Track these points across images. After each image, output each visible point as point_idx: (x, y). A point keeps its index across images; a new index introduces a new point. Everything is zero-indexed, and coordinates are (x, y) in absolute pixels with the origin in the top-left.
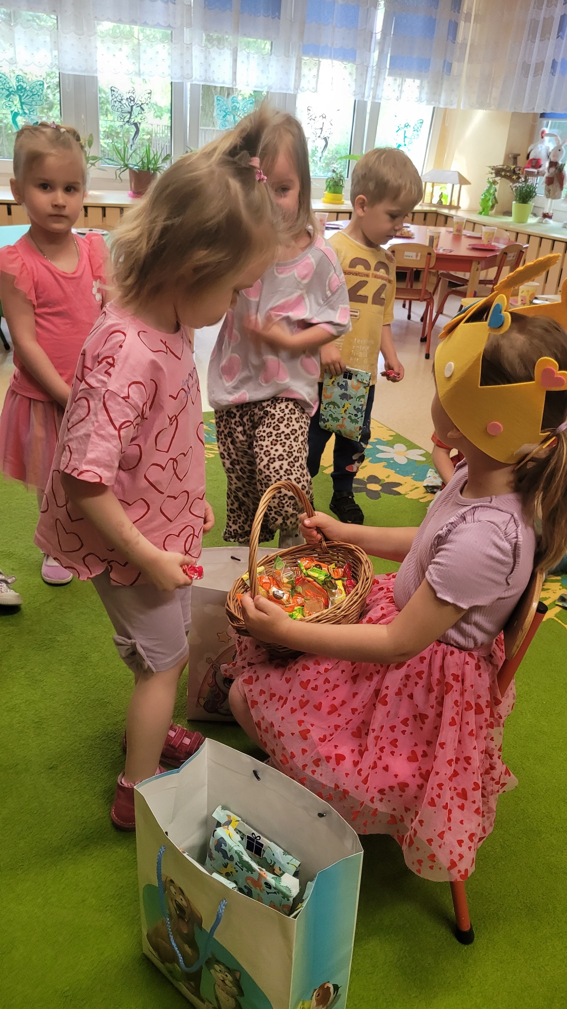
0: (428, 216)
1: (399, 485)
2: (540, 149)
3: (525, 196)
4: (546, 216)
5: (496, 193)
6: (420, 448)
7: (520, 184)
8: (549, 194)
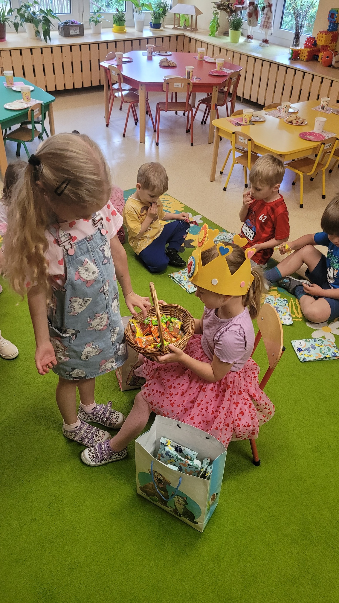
0: (179, 38)
1: (192, 241)
3: (237, 26)
4: (249, 37)
5: (218, 20)
7: (233, 18)
8: (250, 23)
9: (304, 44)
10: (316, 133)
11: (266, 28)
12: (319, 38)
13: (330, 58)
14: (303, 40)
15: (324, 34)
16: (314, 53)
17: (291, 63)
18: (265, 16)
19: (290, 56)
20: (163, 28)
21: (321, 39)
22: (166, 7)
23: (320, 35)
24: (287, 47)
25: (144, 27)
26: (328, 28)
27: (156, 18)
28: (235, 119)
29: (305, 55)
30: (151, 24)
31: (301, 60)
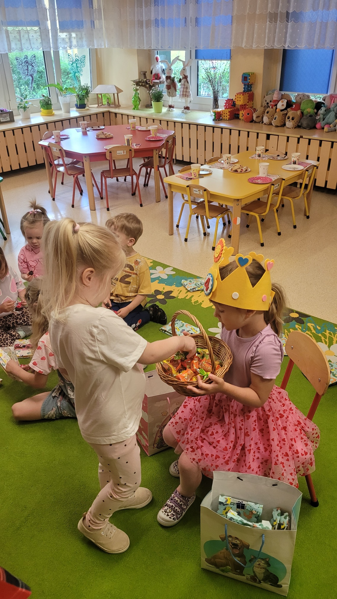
0: (105, 114)
1: (171, 292)
2: (158, 68)
3: (158, 98)
4: (170, 107)
5: (139, 95)
6: (170, 267)
7: (154, 91)
8: (170, 95)
9: (224, 106)
10: (262, 177)
11: (185, 96)
12: (237, 99)
13: (250, 114)
14: (222, 103)
15: (241, 95)
16: (235, 113)
17: (215, 123)
18: (183, 86)
19: (214, 117)
20: (88, 108)
21: (239, 99)
22: (87, 90)
23: (238, 96)
24: (208, 111)
25: (71, 109)
26: (243, 90)
27: (80, 100)
28: (184, 175)
29: (227, 115)
30: (76, 105)
31: (224, 120)
